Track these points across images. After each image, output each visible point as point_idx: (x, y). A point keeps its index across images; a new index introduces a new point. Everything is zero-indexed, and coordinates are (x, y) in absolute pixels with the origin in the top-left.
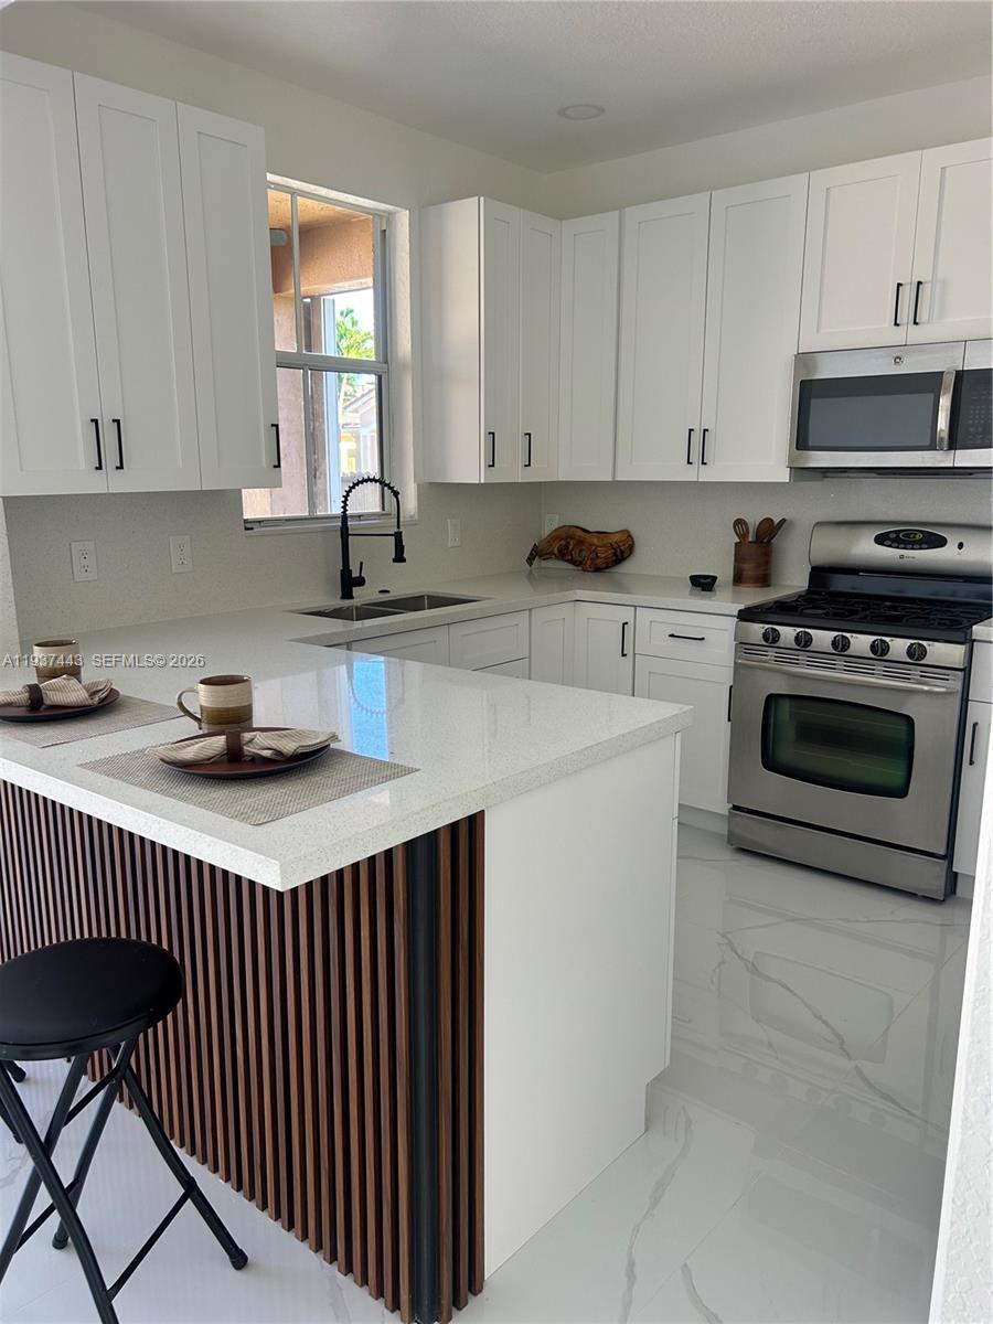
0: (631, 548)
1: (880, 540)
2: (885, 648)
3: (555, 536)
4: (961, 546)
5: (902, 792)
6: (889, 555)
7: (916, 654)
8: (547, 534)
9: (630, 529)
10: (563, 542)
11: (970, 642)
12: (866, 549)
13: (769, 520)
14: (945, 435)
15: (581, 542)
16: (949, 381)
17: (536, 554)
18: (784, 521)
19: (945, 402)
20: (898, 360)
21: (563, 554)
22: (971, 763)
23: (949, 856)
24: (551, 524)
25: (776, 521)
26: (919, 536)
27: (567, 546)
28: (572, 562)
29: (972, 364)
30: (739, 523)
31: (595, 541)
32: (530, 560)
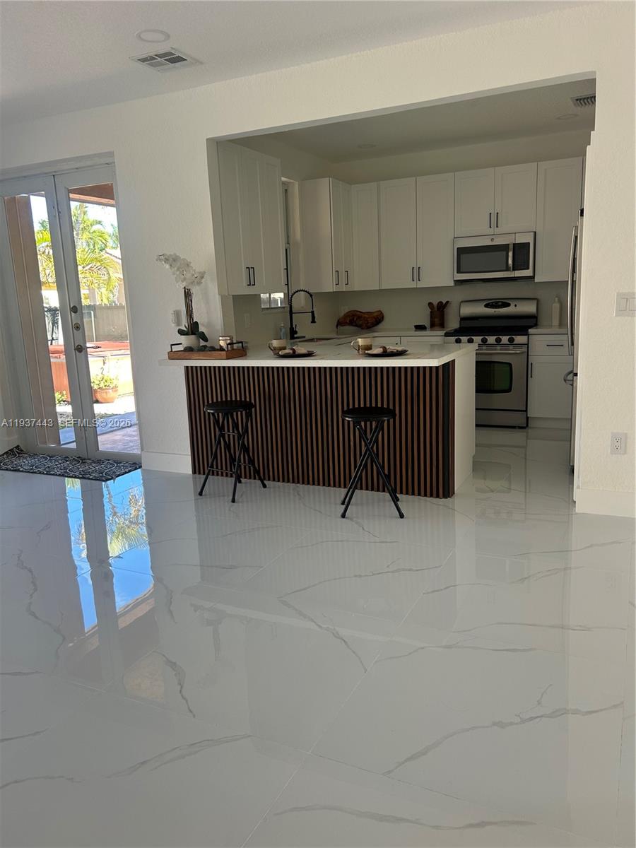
0: (383, 317)
1: (486, 306)
2: (500, 340)
3: (347, 315)
4: (516, 306)
5: (509, 390)
6: (491, 311)
7: (511, 340)
8: (342, 314)
9: (381, 310)
10: (351, 318)
11: (528, 335)
12: (480, 309)
13: (441, 302)
14: (511, 266)
15: (359, 317)
16: (511, 247)
17: (340, 323)
18: (447, 302)
19: (511, 254)
20: (492, 240)
21: (352, 323)
22: (531, 377)
23: (526, 411)
24: (344, 310)
25: (444, 303)
26: (500, 304)
27: (353, 319)
28: (356, 326)
29: (518, 241)
30: (430, 304)
31: (366, 316)
32: (337, 326)
